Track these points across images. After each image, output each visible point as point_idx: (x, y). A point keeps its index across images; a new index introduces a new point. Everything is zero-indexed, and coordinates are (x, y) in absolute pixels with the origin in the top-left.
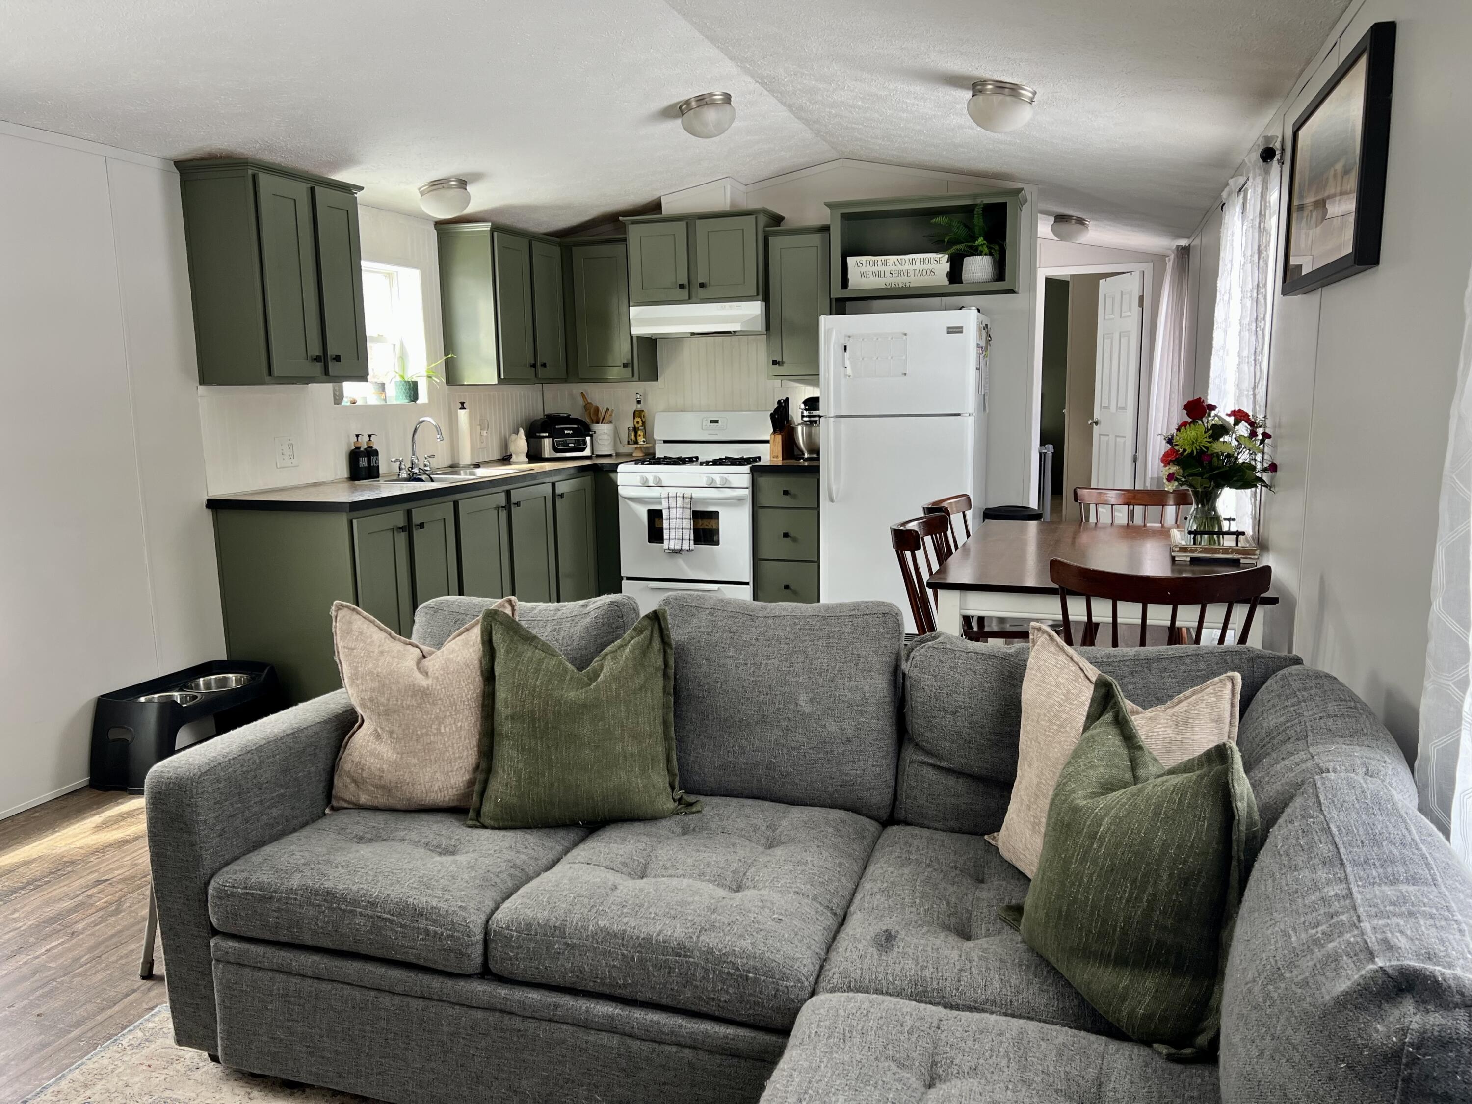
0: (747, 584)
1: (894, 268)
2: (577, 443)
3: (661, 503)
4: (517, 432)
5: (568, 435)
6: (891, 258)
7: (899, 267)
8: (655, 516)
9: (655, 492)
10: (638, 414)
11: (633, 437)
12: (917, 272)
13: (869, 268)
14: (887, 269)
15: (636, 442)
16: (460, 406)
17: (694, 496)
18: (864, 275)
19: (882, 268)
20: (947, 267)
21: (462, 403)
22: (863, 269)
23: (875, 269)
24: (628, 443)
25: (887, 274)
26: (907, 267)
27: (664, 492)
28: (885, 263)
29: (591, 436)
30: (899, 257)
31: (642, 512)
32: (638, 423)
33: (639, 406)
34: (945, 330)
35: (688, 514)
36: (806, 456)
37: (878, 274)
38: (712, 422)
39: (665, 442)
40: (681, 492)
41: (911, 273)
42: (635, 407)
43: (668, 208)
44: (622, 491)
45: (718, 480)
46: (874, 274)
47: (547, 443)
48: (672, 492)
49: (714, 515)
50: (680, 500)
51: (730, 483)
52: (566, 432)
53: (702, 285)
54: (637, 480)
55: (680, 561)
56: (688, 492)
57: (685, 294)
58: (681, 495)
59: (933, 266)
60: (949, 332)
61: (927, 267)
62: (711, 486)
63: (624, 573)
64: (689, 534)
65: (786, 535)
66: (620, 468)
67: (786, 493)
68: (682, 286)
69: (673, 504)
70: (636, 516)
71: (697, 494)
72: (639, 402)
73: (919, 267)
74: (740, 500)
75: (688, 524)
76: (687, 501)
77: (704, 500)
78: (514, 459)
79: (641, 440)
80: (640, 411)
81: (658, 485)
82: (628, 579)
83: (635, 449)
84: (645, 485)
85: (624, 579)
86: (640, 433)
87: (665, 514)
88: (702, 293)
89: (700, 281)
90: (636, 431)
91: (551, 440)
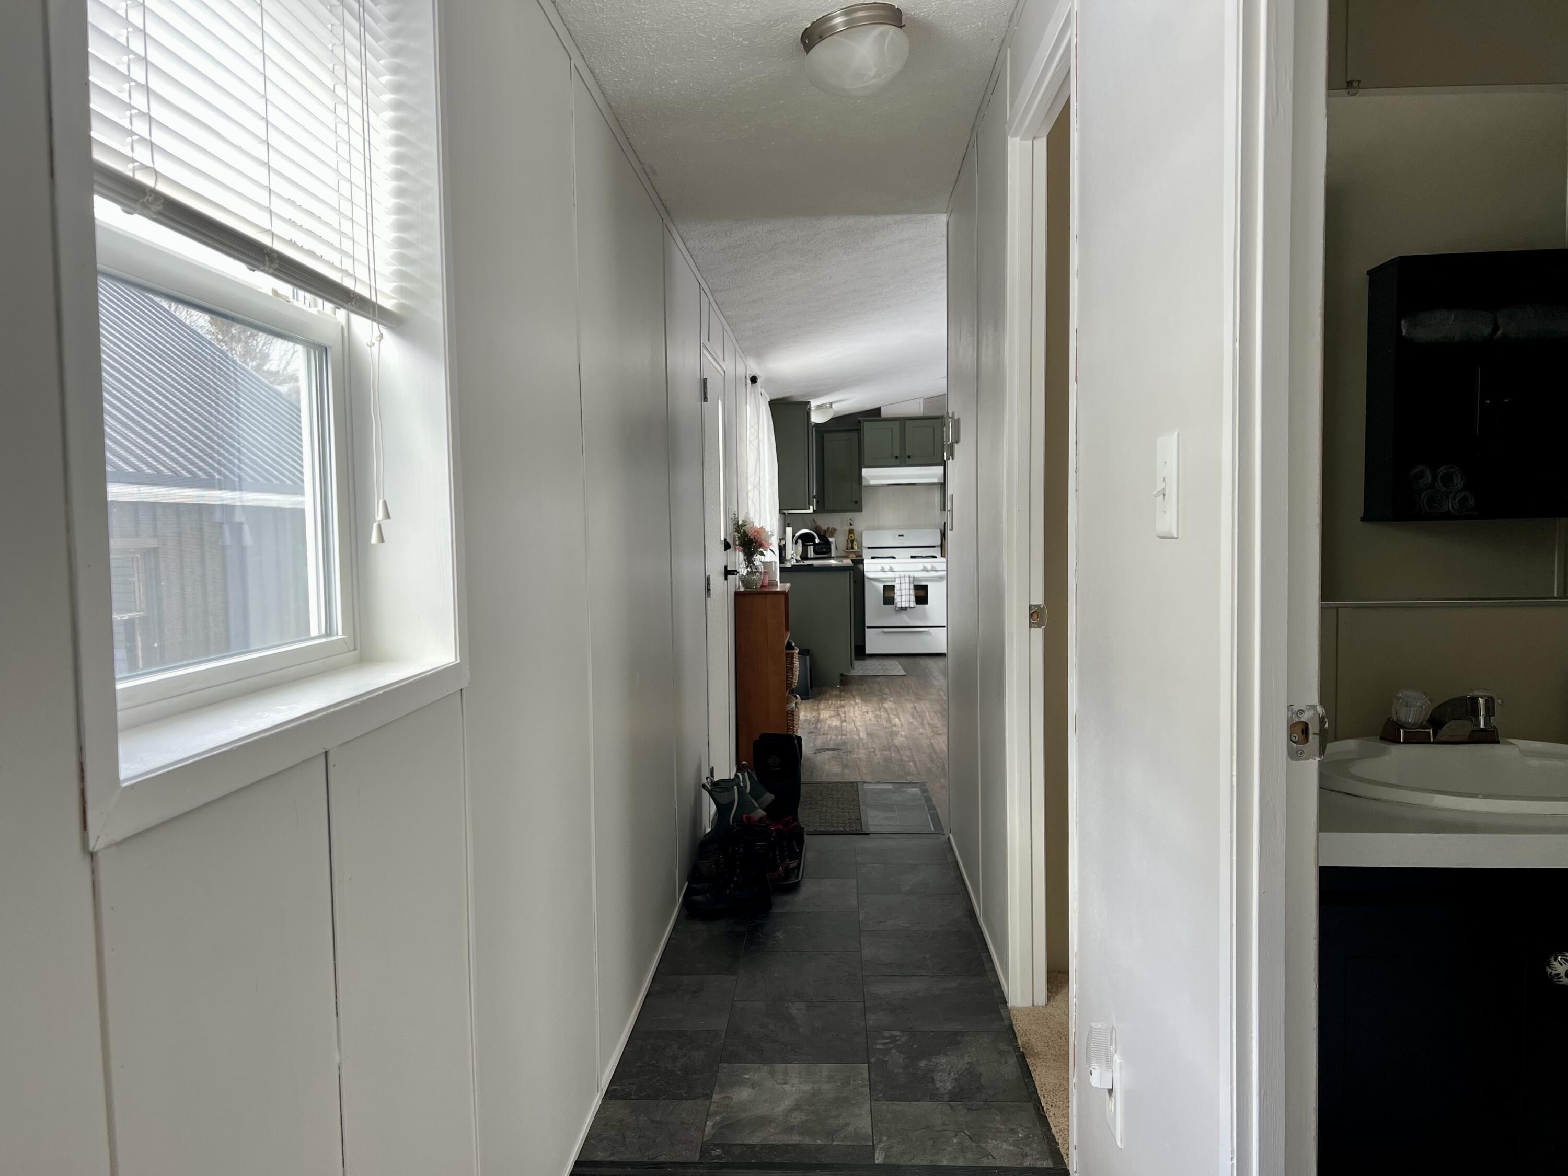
0: (944, 627)
2: (827, 549)
3: (895, 581)
8: (889, 589)
9: (890, 575)
10: (851, 532)
11: (850, 545)
15: (852, 548)
17: (915, 576)
24: (847, 549)
27: (897, 574)
31: (880, 586)
32: (852, 537)
33: (851, 527)
35: (912, 587)
38: (900, 535)
39: (869, 548)
40: (907, 574)
42: (848, 528)
43: (885, 413)
44: (867, 574)
45: (929, 567)
48: (902, 574)
49: (925, 587)
50: (905, 579)
51: (935, 568)
53: (909, 457)
54: (879, 568)
55: (904, 615)
56: (912, 574)
57: (898, 462)
58: (908, 576)
62: (925, 570)
63: (867, 624)
64: (913, 598)
66: (866, 561)
68: (897, 457)
69: (903, 581)
70: (876, 589)
71: (917, 575)
72: (851, 525)
74: (941, 578)
75: (912, 592)
76: (912, 579)
77: (918, 579)
79: (856, 547)
80: (853, 530)
81: (891, 570)
82: (869, 627)
83: (851, 552)
84: (883, 570)
85: (866, 628)
86: (855, 543)
87: (897, 587)
88: (908, 461)
89: (908, 454)
90: (852, 542)
91: (812, 547)
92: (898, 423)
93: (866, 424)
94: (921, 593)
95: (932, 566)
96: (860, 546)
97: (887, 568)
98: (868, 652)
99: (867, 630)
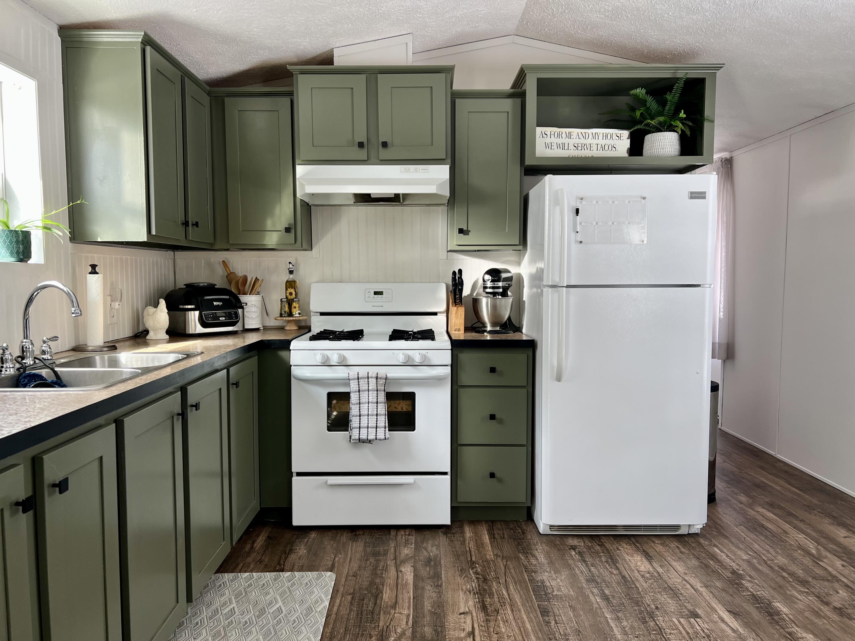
0: (445, 473)
1: (577, 141)
2: (229, 316)
3: (349, 385)
4: (156, 305)
5: (218, 308)
6: (575, 131)
7: (583, 141)
8: (339, 400)
9: (341, 373)
10: (291, 284)
11: (287, 309)
12: (599, 146)
13: (554, 140)
14: (571, 142)
15: (290, 314)
16: (90, 269)
17: (388, 375)
18: (547, 146)
19: (566, 141)
20: (627, 143)
21: (93, 266)
22: (548, 140)
23: (560, 141)
24: (281, 315)
25: (571, 147)
26: (589, 141)
27: (353, 372)
28: (569, 136)
29: (242, 308)
30: (583, 131)
31: (321, 395)
32: (291, 294)
33: (291, 276)
34: (686, 195)
35: (382, 397)
36: (489, 328)
37: (563, 146)
38: (376, 293)
39: (322, 314)
40: (373, 371)
41: (594, 147)
42: (286, 277)
43: (341, 60)
44: (295, 371)
45: (417, 359)
46: (558, 146)
47: (194, 316)
48: (363, 371)
49: (411, 397)
50: (372, 382)
51: (429, 360)
52: (215, 303)
53: (385, 145)
54: (318, 359)
55: (369, 452)
56: (382, 372)
57: (362, 154)
58: (374, 375)
59: (615, 141)
60: (691, 198)
61: (608, 142)
62: (409, 364)
63: (296, 468)
64: (383, 421)
65: (492, 417)
66: (294, 345)
67: (493, 370)
68: (361, 145)
69: (364, 386)
70: (313, 400)
71: (393, 373)
72: (291, 272)
73: (601, 141)
74: (440, 380)
75: (382, 409)
76: (382, 381)
77: (397, 381)
78: (151, 336)
79: (296, 312)
80: (294, 282)
81: (343, 364)
82: (299, 474)
83: (289, 321)
84: (326, 364)
85: (294, 474)
86: (294, 304)
87: (354, 398)
88: (384, 154)
89: (382, 139)
90: (290, 303)
91: (197, 313)
92: (363, 78)
93: (301, 78)
94: (402, 406)
95: (424, 357)
96: (306, 311)
97: (334, 359)
98: (296, 522)
99: (295, 479)
